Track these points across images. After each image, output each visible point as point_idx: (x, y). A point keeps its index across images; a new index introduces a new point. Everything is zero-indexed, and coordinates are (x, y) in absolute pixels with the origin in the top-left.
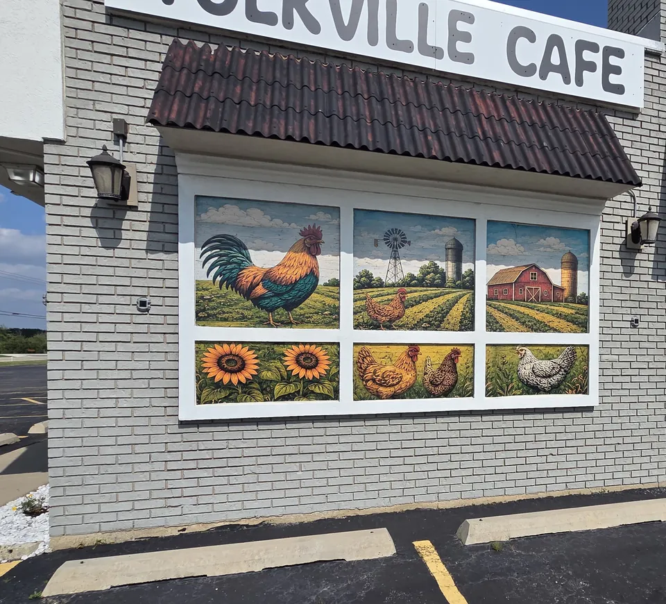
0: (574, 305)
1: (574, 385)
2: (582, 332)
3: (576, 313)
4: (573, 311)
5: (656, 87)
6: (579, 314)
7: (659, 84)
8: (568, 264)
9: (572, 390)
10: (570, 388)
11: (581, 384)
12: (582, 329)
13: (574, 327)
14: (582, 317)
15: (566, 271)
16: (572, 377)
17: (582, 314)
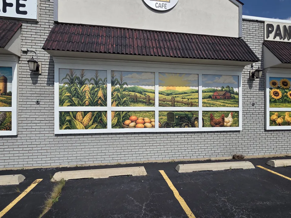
0: (5, 96)
1: (6, 127)
2: (9, 106)
3: (6, 99)
4: (5, 99)
5: (48, 11)
6: (8, 99)
7: (49, 10)
8: (3, 81)
9: (5, 129)
10: (3, 128)
11: (9, 127)
12: (9, 105)
13: (5, 104)
14: (9, 101)
15: (2, 83)
16: (4, 124)
17: (9, 100)
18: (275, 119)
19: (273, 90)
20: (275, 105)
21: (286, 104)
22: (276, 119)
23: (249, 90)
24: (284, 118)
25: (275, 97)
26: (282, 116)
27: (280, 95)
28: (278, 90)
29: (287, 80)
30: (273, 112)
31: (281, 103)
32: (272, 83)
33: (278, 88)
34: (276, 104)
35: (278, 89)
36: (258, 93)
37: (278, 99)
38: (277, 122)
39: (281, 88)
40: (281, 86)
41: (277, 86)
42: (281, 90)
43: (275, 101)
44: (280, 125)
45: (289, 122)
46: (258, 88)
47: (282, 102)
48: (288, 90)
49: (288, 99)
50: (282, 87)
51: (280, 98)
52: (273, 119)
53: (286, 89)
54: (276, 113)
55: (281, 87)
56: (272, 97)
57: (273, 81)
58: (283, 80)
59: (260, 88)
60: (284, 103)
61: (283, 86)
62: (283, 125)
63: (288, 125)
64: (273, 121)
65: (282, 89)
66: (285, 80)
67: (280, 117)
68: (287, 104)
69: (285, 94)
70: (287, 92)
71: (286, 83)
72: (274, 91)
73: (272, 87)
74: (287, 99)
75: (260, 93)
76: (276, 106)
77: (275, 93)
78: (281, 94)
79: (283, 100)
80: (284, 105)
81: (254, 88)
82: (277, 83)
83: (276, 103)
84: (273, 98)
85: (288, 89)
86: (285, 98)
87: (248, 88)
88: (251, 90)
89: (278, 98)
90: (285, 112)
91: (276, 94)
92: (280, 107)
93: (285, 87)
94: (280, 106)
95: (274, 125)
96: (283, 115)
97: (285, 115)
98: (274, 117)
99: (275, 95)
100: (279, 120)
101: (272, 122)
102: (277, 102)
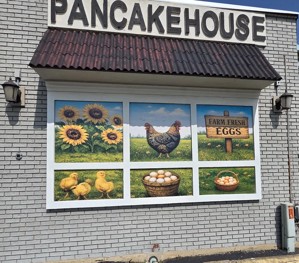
18: (71, 186)
19: (67, 127)
20: (72, 157)
21: (99, 156)
22: (73, 187)
23: (11, 127)
24: (92, 184)
25: (71, 142)
26: (88, 180)
27: (84, 137)
28: (79, 128)
29: (100, 107)
30: (65, 172)
31: (86, 152)
32: (65, 112)
33: (80, 122)
34: (72, 155)
35: (78, 124)
36: (32, 132)
37: (78, 145)
38: (76, 192)
39: (85, 122)
40: (86, 118)
41: (75, 118)
42: (86, 126)
43: (71, 149)
44: (82, 198)
45: (105, 191)
46: (33, 123)
47: (89, 151)
48: (103, 126)
49: (102, 145)
50: (88, 120)
51: (83, 144)
52: (66, 186)
53: (98, 124)
54: (73, 174)
55: (86, 120)
56: (64, 140)
57: (66, 108)
58: (91, 106)
59: (37, 124)
60: (94, 152)
61: (90, 119)
62: (90, 199)
63: (103, 198)
64: (65, 191)
65: (88, 124)
66: (95, 106)
67: (83, 181)
68: (101, 155)
69: (97, 134)
70: (100, 131)
71: (98, 112)
72: (70, 130)
73: (65, 120)
74: (100, 145)
75: (37, 132)
76: (72, 159)
77: (72, 134)
78: (87, 134)
79: (90, 147)
80: (94, 156)
81: (22, 123)
82: (77, 113)
83: (72, 153)
84: (65, 143)
85: (103, 124)
86: (97, 142)
87: (8, 123)
88: (15, 127)
89: (79, 142)
90: (95, 172)
91: (74, 134)
92: (83, 162)
93: (96, 121)
94: (82, 159)
95: (68, 198)
96: (90, 178)
97: (96, 179)
98: (68, 182)
99: (70, 138)
100: (82, 189)
101: (64, 193)
102: (75, 152)
